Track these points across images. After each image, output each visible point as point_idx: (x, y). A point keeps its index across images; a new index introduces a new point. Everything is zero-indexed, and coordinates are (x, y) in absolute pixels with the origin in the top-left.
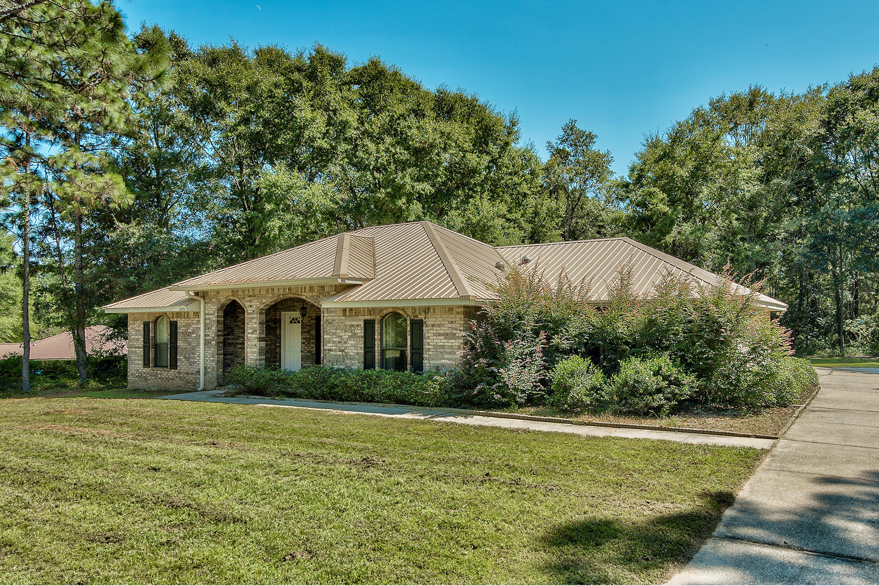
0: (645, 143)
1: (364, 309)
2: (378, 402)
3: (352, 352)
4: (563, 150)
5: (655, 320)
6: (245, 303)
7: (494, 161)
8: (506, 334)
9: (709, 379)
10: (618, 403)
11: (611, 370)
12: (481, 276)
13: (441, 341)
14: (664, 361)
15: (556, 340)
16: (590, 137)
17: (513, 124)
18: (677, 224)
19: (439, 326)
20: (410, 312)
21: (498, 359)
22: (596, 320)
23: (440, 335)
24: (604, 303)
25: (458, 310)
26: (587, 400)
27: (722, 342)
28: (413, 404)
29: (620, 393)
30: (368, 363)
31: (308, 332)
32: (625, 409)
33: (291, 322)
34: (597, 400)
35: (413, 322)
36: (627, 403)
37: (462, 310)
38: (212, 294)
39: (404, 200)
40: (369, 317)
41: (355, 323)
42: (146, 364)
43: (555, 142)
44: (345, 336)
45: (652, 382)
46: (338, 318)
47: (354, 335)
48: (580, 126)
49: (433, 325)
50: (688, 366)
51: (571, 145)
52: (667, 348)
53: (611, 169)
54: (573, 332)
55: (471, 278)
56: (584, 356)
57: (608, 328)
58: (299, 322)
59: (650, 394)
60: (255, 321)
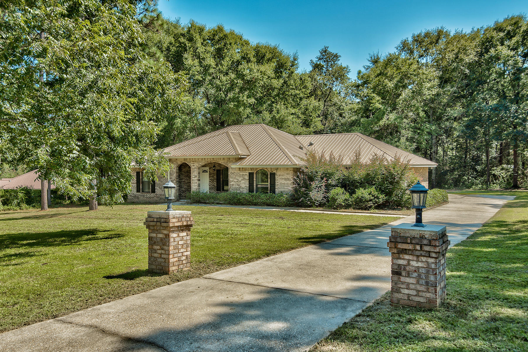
0: (370, 59)
1: (249, 168)
2: (259, 205)
3: (243, 186)
4: (320, 65)
5: (370, 173)
6: (191, 164)
7: (285, 82)
8: (311, 179)
9: (390, 196)
10: (355, 205)
11: (352, 193)
12: (298, 155)
13: (283, 181)
14: (373, 189)
15: (330, 181)
16: (336, 56)
17: (295, 60)
18: (387, 114)
19: (282, 175)
20: (269, 170)
21: (308, 188)
22: (346, 173)
23: (283, 179)
24: (349, 165)
25: (291, 169)
26: (343, 204)
27: (396, 182)
28: (275, 206)
29: (356, 201)
30: (251, 190)
31: (213, 177)
32: (357, 207)
33: (203, 172)
34: (347, 204)
35: (271, 174)
36: (358, 205)
37: (292, 169)
38: (173, 160)
39: (242, 108)
40: (251, 171)
41: (245, 174)
42: (138, 191)
43: (315, 60)
44: (240, 179)
45: (368, 197)
46: (237, 171)
47: (244, 179)
48: (330, 50)
49: (280, 175)
50: (382, 192)
51: (325, 62)
52: (374, 185)
53: (349, 76)
54: (337, 178)
55: (294, 156)
56: (342, 187)
57: (351, 177)
58: (207, 172)
59: (367, 202)
60: (196, 172)
